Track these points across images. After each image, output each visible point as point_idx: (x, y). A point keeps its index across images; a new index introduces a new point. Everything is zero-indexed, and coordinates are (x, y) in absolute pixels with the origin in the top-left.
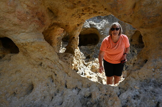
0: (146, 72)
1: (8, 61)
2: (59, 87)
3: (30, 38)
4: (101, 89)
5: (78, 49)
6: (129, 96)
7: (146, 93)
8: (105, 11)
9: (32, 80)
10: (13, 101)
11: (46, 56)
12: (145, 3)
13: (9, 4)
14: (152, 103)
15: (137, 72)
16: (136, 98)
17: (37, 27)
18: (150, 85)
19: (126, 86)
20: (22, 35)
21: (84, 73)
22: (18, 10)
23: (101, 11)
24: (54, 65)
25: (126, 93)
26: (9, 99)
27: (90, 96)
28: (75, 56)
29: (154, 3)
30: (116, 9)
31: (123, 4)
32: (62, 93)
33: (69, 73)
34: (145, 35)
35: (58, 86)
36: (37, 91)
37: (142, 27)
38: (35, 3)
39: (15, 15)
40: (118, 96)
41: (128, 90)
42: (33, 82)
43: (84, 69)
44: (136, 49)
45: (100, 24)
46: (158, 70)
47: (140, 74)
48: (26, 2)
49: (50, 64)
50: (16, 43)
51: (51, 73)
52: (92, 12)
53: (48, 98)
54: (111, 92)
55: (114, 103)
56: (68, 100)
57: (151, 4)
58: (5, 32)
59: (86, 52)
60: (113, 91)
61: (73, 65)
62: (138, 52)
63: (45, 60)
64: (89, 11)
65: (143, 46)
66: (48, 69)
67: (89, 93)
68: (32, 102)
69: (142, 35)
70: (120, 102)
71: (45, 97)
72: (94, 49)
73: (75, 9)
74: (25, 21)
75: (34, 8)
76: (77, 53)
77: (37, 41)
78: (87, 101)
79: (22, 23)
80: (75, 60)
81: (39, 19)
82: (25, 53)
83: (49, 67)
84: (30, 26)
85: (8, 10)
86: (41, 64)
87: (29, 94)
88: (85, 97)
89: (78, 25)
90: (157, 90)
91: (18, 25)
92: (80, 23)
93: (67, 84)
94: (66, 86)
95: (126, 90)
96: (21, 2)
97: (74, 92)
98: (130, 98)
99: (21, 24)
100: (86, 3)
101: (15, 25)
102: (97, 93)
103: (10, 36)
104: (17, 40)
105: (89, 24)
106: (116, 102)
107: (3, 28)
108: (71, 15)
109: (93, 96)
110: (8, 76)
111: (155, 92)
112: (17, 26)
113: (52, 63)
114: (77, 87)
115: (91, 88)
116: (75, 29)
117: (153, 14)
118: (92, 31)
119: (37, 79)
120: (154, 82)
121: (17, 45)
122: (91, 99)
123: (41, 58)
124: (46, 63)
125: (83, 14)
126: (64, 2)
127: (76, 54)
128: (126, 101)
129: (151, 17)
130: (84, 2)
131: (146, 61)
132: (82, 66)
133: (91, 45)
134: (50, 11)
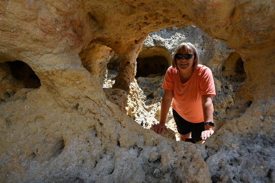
0: (249, 121)
1: (22, 101)
2: (106, 145)
3: (60, 63)
4: (176, 148)
5: (135, 82)
6: (223, 160)
7: (250, 156)
8: (183, 20)
9: (62, 133)
10: (32, 168)
11: (86, 93)
12: (250, 9)
13: (27, 6)
14: (260, 171)
15: (235, 121)
16: (233, 163)
17: (71, 44)
18: (257, 143)
19: (217, 144)
20: (46, 57)
21: (144, 122)
22: (42, 16)
23: (175, 20)
24: (97, 108)
25: (218, 156)
26: (24, 164)
27: (159, 160)
28: (130, 94)
29: (265, 9)
30: (204, 17)
31: (215, 9)
32: (112, 154)
33: (123, 123)
34: (248, 60)
35: (106, 143)
36: (70, 150)
37: (244, 48)
38: (69, 6)
39: (36, 25)
40: (205, 160)
41: (221, 151)
42: (64, 136)
43: (145, 116)
44: (232, 84)
45: (171, 39)
46: (270, 117)
47: (239, 124)
48: (55, 4)
49: (91, 107)
50: (37, 70)
51: (93, 122)
52: (161, 20)
53: (90, 163)
54: (194, 154)
55: (198, 171)
56: (123, 166)
57: (260, 10)
58: (20, 52)
59: (148, 88)
60: (196, 152)
61: (127, 108)
62: (234, 87)
63: (83, 99)
64: (156, 18)
65: (243, 80)
66: (88, 114)
67: (157, 154)
68: (63, 169)
69: (244, 60)
70: (207, 169)
71: (83, 162)
72: (161, 83)
73: (133, 15)
74: (52, 34)
75: (68, 13)
76: (133, 89)
77: (71, 68)
78: (154, 168)
79: (48, 37)
80: (131, 101)
81: (75, 31)
82: (50, 88)
83: (91, 112)
84: (61, 43)
85: (26, 15)
86: (77, 107)
87: (56, 157)
88: (150, 162)
89: (136, 42)
90: (267, 150)
91: (41, 41)
92: (139, 38)
93: (120, 140)
94: (119, 144)
95: (217, 151)
96: (46, 3)
97: (131, 152)
98: (224, 163)
99: (46, 39)
100: (153, 6)
101: (36, 41)
102: (170, 155)
103: (27, 59)
104: (38, 66)
105: (152, 40)
106: (201, 170)
107: (16, 46)
108: (127, 25)
109: (164, 160)
110: (23, 125)
111: (264, 154)
112: (39, 43)
113: (96, 105)
114: (136, 145)
115: (159, 146)
116: (131, 48)
117: (263, 26)
118: (157, 52)
119: (69, 132)
120: (263, 138)
121: (37, 74)
122: (160, 164)
123: (77, 96)
124: (85, 105)
125: (145, 23)
126: (115, 5)
127: (131, 90)
128: (217, 167)
129: (259, 31)
130: (149, 4)
131: (249, 104)
132: (142, 111)
133: (155, 75)
134: (92, 17)
